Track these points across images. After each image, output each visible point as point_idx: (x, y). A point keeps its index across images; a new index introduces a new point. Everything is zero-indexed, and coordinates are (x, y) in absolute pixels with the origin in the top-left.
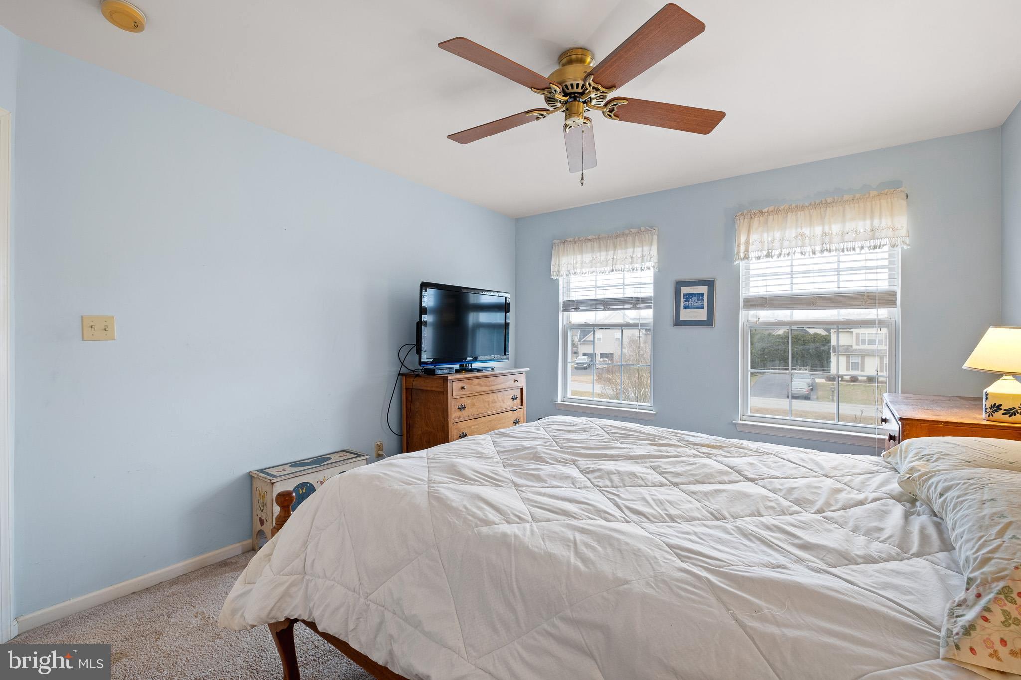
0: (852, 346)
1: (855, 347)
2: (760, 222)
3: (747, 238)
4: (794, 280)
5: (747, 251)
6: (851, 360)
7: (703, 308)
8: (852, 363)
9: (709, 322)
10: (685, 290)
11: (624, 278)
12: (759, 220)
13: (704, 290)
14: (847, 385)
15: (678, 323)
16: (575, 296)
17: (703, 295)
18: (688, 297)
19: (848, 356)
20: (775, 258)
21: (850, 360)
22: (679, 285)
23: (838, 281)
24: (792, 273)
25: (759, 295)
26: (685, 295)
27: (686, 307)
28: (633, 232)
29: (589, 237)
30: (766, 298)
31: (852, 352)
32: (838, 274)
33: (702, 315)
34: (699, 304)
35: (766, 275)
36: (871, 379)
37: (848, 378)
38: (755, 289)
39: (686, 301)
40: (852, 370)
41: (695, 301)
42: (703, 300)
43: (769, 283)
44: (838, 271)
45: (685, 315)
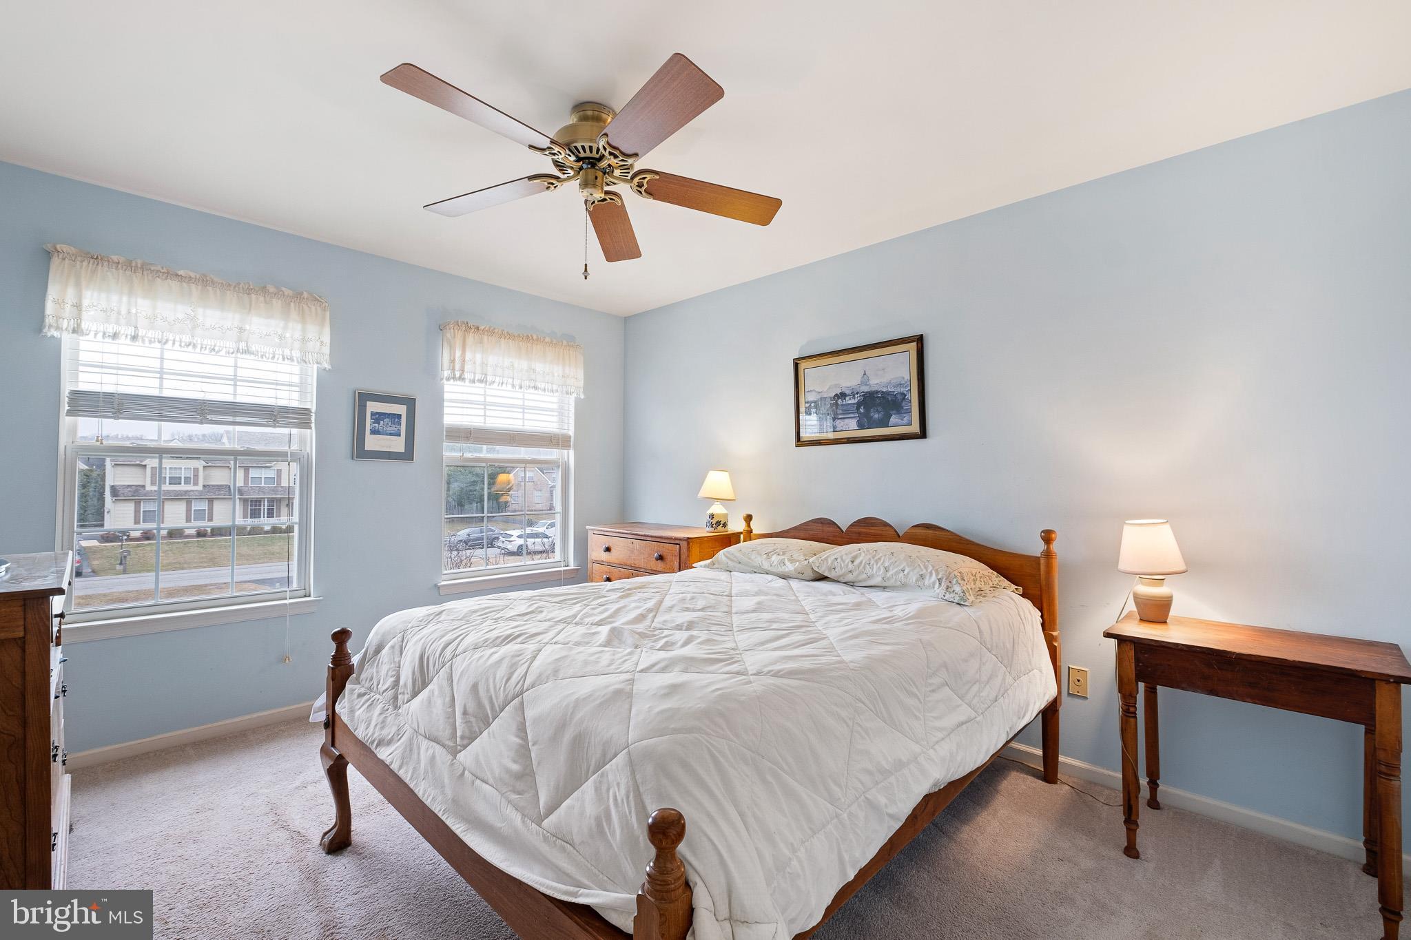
0: (143, 486)
1: (149, 488)
2: (474, 339)
3: (462, 354)
4: (487, 411)
5: (463, 371)
6: (144, 507)
7: (399, 435)
8: (143, 511)
9: (408, 455)
10: (372, 407)
11: (236, 367)
12: (474, 336)
13: (401, 409)
14: (138, 546)
15: (360, 452)
16: (89, 382)
17: (399, 416)
18: (378, 417)
19: (138, 503)
20: (467, 383)
21: (142, 508)
22: (363, 398)
23: (523, 419)
24: (485, 404)
25: (461, 425)
26: (372, 414)
27: (374, 432)
28: (286, 294)
29: (181, 272)
30: (470, 429)
31: (145, 495)
32: (523, 412)
33: (398, 444)
34: (393, 428)
35: (463, 402)
36: (174, 534)
37: (137, 534)
38: (453, 416)
39: (374, 423)
40: (143, 522)
41: (388, 424)
42: (399, 424)
43: (465, 411)
44: (524, 409)
45: (373, 443)
